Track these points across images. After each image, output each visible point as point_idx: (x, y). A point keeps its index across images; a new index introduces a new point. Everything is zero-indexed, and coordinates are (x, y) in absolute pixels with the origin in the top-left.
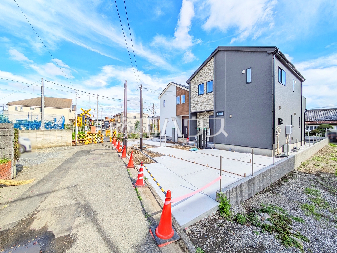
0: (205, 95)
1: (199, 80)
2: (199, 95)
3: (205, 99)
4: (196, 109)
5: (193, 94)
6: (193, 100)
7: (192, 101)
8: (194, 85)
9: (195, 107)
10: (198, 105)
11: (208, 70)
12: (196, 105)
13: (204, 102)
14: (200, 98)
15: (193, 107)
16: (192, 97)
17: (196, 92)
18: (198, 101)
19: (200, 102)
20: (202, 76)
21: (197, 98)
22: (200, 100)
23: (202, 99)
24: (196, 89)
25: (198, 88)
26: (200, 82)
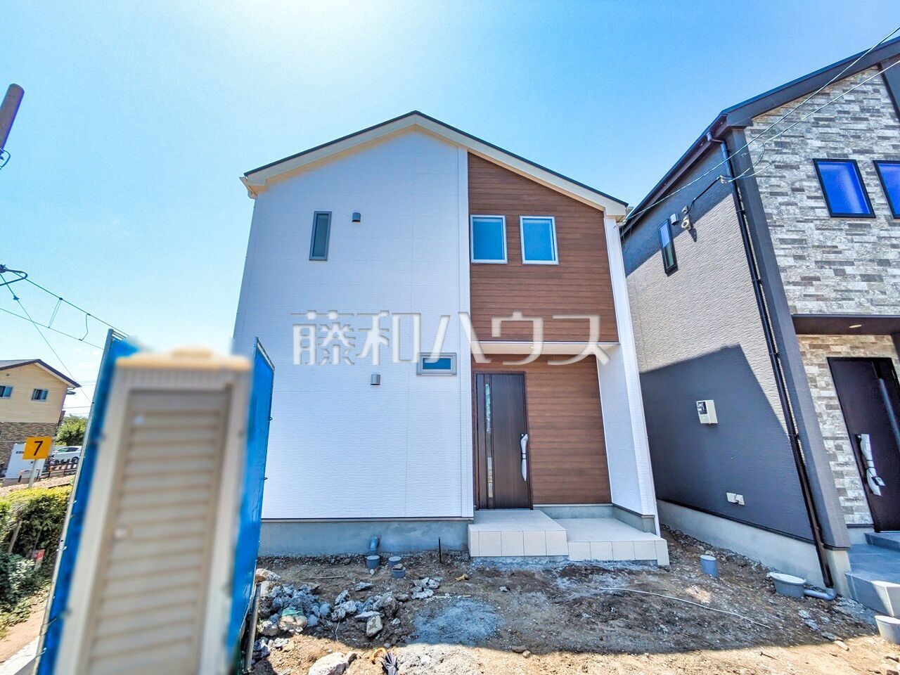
0: (886, 226)
1: (809, 136)
2: (834, 216)
3: (894, 246)
4: (833, 295)
5: (780, 199)
6: (795, 237)
7: (783, 241)
8: (778, 152)
9: (818, 279)
10: (840, 273)
11: (863, 110)
13: (884, 263)
14: (847, 234)
15: (804, 278)
16: (775, 218)
17: (809, 198)
18: (837, 247)
19: (855, 256)
20: (826, 123)
21: (827, 233)
22: (853, 247)
23: (867, 245)
24: (801, 180)
25: (814, 173)
26: (821, 151)
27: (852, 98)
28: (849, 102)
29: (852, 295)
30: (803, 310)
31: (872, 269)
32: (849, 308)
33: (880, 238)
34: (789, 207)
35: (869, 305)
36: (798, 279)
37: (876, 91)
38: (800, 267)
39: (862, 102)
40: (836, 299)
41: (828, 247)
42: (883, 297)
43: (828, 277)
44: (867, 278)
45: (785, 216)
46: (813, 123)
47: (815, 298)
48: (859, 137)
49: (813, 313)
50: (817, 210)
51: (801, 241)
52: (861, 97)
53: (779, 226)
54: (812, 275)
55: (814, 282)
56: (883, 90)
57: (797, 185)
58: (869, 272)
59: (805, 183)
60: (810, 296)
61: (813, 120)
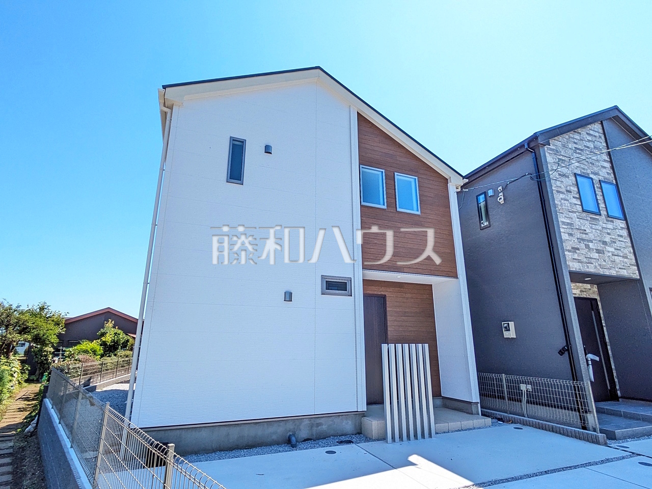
0: (605, 222)
1: (572, 158)
2: (584, 211)
3: (609, 234)
4: (585, 260)
5: (562, 196)
6: (568, 221)
7: (563, 223)
8: (560, 165)
9: (578, 249)
10: (587, 246)
11: (595, 148)
12: (582, 246)
13: (605, 243)
14: (590, 223)
15: (573, 248)
16: (560, 207)
17: (573, 197)
18: (585, 230)
19: (593, 237)
20: (580, 152)
21: (581, 221)
22: (592, 231)
23: (597, 231)
24: (570, 186)
25: (575, 183)
26: (578, 168)
27: (590, 138)
28: (589, 141)
29: (593, 261)
30: (573, 268)
31: (600, 246)
32: (591, 269)
33: (603, 228)
34: (565, 202)
35: (599, 267)
36: (570, 249)
37: (600, 137)
38: (571, 241)
39: (594, 142)
40: (586, 263)
41: (583, 230)
42: (604, 263)
43: (582, 249)
44: (598, 251)
45: (564, 207)
46: (574, 150)
47: (577, 261)
48: (593, 164)
49: (577, 270)
50: (577, 206)
51: (571, 224)
52: (594, 139)
53: (561, 213)
54: (576, 247)
55: (577, 251)
56: (603, 137)
57: (568, 188)
58: (599, 248)
59: (572, 188)
60: (575, 259)
61: (574, 149)
